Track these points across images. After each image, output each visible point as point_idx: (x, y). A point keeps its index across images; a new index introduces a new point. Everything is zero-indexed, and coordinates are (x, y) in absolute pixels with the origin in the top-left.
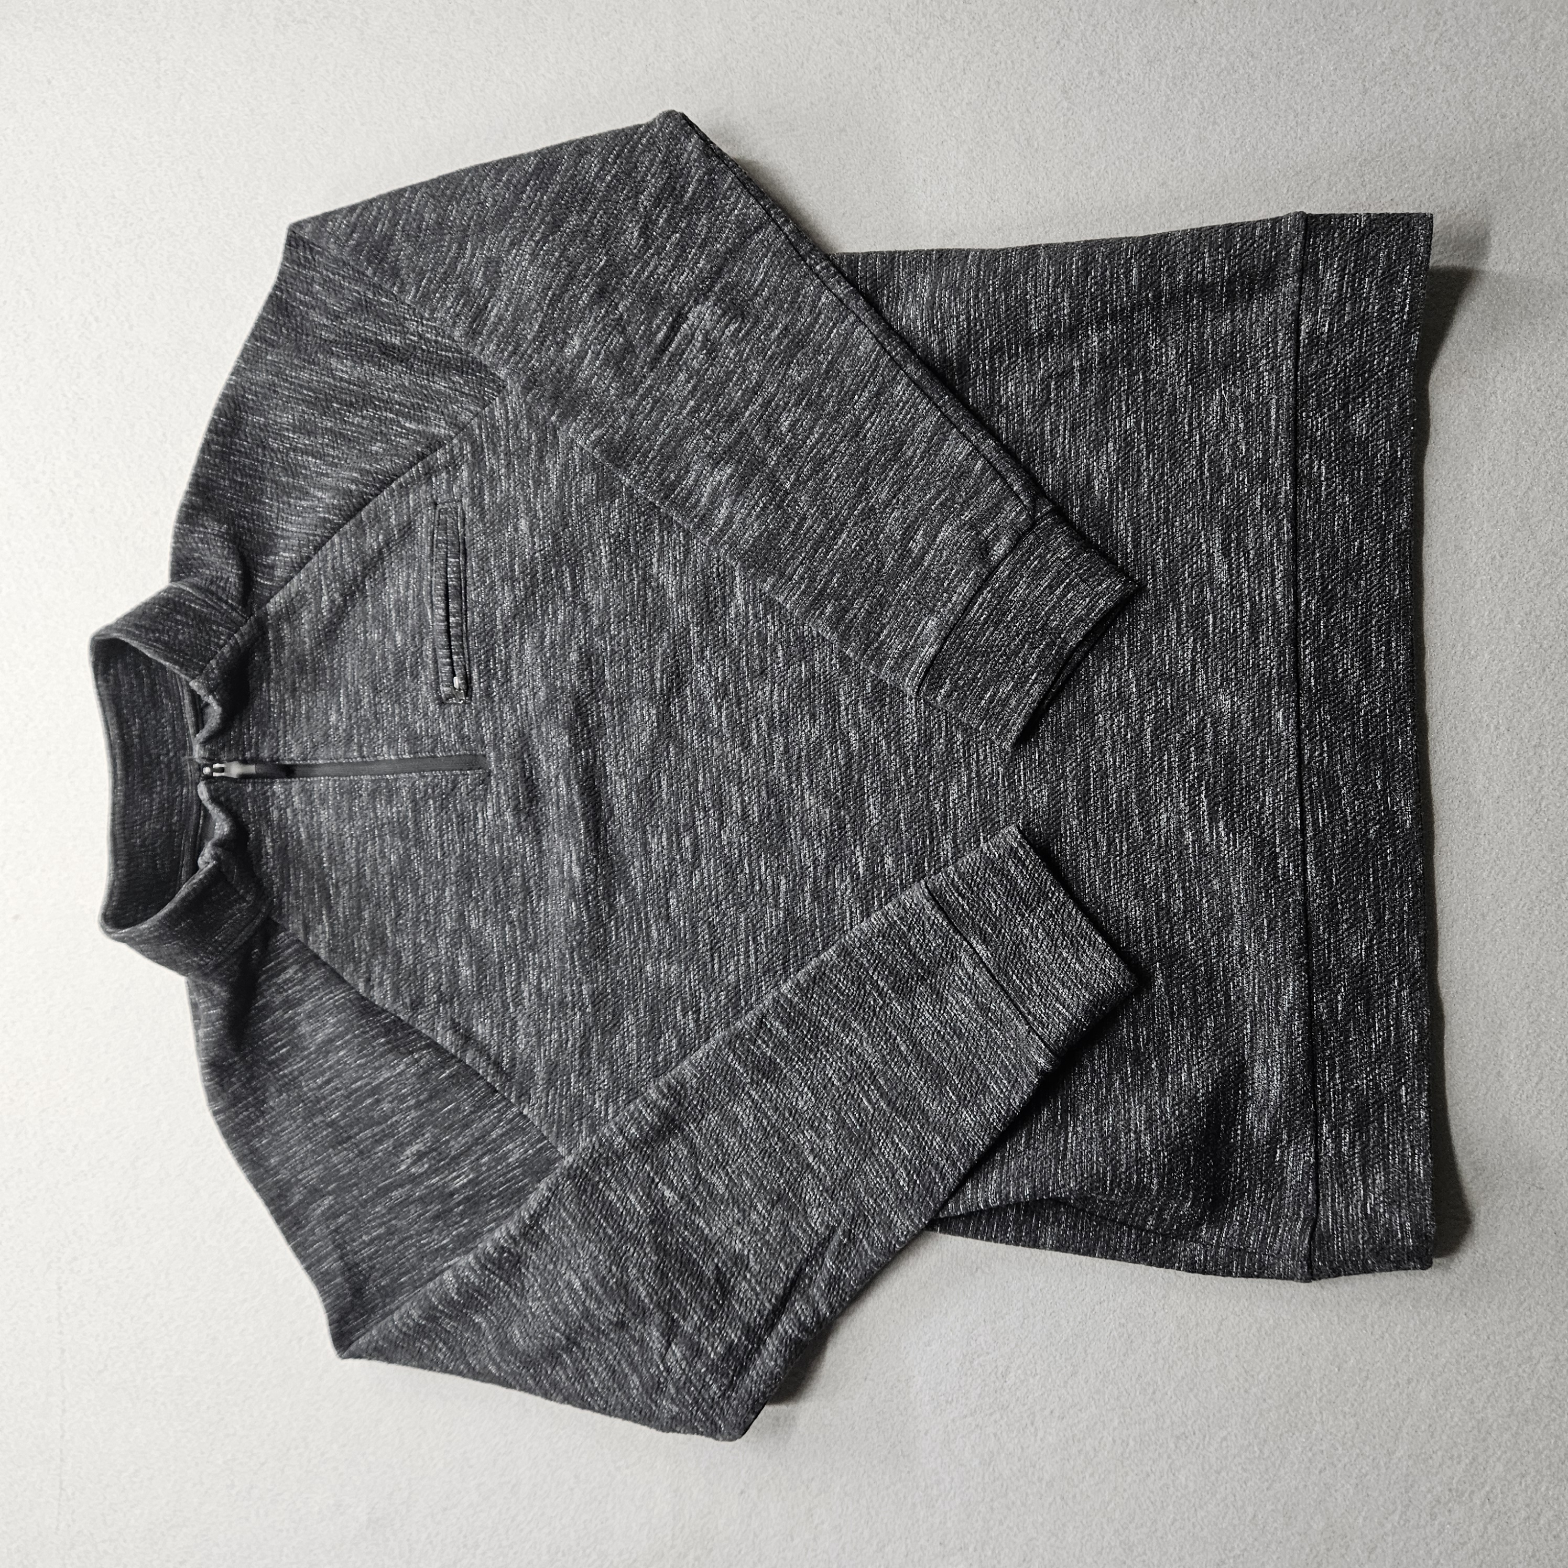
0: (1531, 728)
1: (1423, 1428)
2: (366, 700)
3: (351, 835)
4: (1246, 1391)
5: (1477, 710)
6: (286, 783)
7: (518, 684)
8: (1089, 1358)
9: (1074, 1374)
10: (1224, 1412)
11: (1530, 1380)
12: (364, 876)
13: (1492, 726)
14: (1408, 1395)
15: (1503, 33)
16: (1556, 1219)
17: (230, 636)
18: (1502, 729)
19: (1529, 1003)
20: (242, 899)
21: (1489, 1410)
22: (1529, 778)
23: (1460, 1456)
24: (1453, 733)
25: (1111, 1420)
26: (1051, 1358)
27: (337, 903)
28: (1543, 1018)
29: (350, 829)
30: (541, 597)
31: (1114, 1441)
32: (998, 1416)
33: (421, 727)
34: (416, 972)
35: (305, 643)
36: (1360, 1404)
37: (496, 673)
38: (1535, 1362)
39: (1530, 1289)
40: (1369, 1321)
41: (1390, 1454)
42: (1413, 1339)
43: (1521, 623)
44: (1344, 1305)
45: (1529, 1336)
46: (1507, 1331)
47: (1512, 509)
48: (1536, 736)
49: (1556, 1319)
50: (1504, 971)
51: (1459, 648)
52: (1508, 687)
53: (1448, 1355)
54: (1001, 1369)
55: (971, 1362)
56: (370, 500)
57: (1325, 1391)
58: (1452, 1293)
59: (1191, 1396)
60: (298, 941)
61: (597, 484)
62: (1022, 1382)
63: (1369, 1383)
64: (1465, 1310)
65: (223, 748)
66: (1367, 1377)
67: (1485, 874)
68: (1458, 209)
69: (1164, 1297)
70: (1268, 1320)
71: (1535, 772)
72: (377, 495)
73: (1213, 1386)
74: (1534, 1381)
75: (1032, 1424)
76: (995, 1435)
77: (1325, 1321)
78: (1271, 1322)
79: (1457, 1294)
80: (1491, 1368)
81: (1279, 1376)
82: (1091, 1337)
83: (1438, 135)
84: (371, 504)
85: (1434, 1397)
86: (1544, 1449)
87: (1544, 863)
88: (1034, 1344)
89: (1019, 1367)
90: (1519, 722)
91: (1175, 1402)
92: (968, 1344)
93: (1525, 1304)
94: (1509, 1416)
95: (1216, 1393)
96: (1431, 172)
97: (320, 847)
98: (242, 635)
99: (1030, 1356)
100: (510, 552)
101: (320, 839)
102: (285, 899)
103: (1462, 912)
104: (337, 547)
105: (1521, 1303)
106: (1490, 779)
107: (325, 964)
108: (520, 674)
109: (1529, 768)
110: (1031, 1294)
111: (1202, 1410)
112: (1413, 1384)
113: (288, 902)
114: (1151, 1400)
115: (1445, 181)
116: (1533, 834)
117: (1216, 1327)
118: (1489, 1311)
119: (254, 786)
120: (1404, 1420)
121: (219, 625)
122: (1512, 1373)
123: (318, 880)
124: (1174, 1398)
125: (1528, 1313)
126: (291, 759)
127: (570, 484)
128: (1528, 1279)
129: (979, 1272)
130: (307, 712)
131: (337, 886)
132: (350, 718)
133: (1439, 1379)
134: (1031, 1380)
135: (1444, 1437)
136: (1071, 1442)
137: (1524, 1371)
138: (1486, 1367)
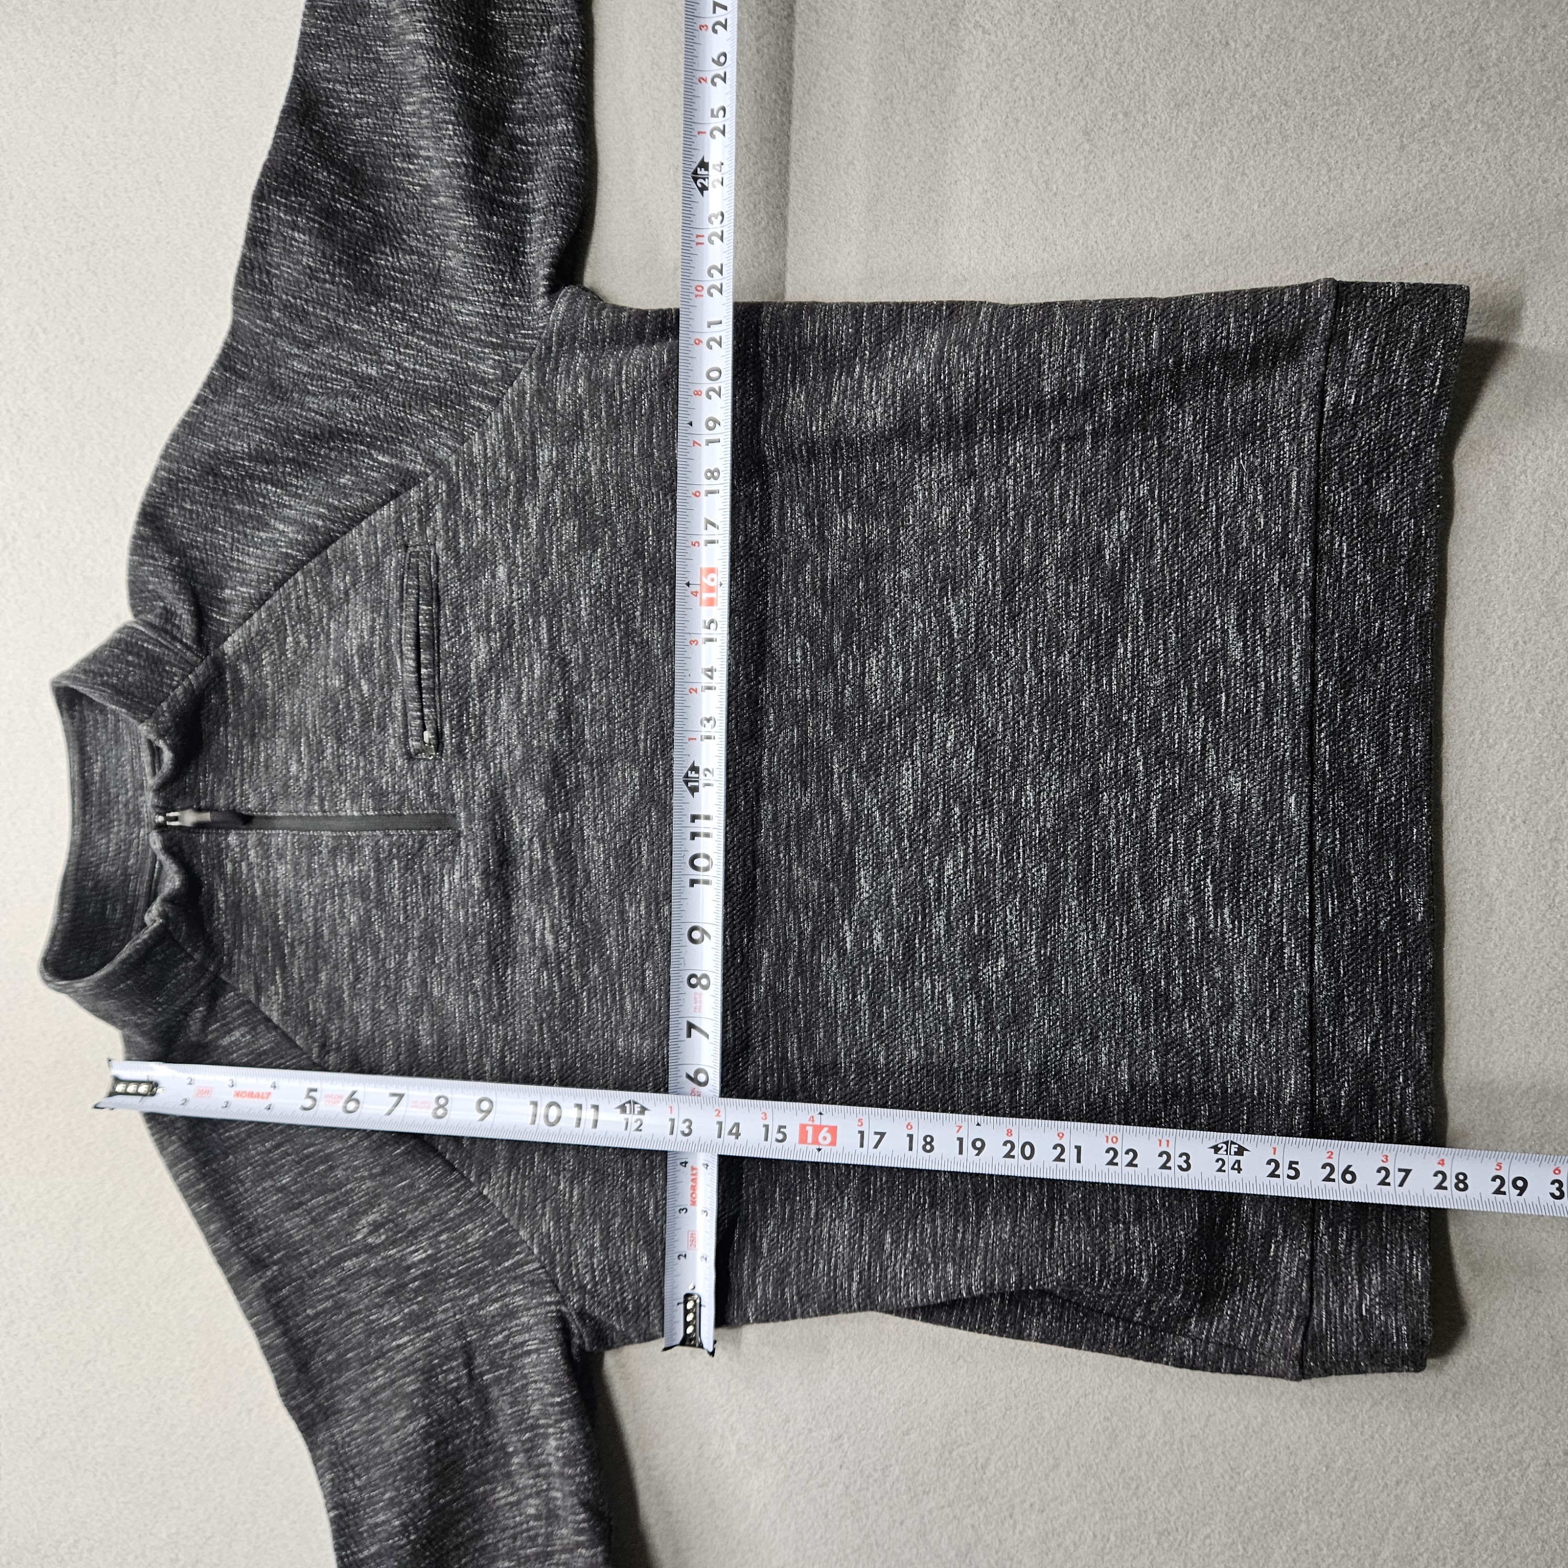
0: (1548, 821)
1: (1410, 1529)
2: (329, 751)
3: (309, 893)
4: (1231, 1489)
5: (1493, 801)
6: (243, 835)
7: (492, 741)
8: (1072, 1452)
9: (1056, 1466)
10: (1208, 1510)
11: (1520, 1484)
12: (322, 937)
13: (1508, 818)
14: (1396, 1497)
15: (1549, 93)
16: (1553, 1323)
17: (184, 677)
18: (1518, 821)
19: (1535, 1103)
20: (190, 957)
21: (1477, 1512)
22: (1543, 873)
23: (1445, 1559)
24: (1468, 823)
25: (1093, 1515)
26: (1033, 1451)
27: (292, 963)
28: (1548, 1119)
29: (308, 887)
30: (517, 649)
31: (1095, 1536)
32: (976, 1507)
33: (387, 782)
34: (374, 1039)
36: (1348, 1505)
37: (469, 729)
38: (1525, 1465)
39: (1524, 1393)
40: (1359, 1421)
41: (1375, 1554)
42: (1403, 1440)
43: (1542, 712)
44: (1335, 1403)
45: (1520, 1440)
46: (1499, 1434)
47: (1538, 594)
48: (1553, 829)
49: (1549, 1423)
50: (1511, 1069)
51: (1478, 735)
52: (1526, 777)
53: (1438, 1457)
54: (981, 1461)
55: (950, 1452)
56: (337, 538)
57: (1312, 1490)
58: (1444, 1396)
59: (1176, 1493)
60: (249, 1002)
61: (579, 531)
62: (1002, 1474)
63: (1357, 1484)
64: (1457, 1412)
65: (177, 796)
66: (1355, 1478)
67: (1495, 970)
68: (1495, 277)
69: (1151, 1391)
70: (1256, 1418)
71: (1550, 867)
72: (345, 533)
73: (1198, 1483)
74: (1523, 1486)
75: (1011, 1516)
76: (973, 1526)
77: (1315, 1419)
78: (1259, 1419)
79: (1449, 1396)
80: (1480, 1471)
81: (1266, 1474)
82: (1074, 1430)
83: (1477, 198)
84: (338, 543)
85: (1422, 1499)
86: (1531, 1552)
87: (1556, 960)
88: (1016, 1437)
89: (1000, 1459)
90: (1536, 814)
91: (1159, 1498)
92: (948, 1434)
93: (1518, 1409)
94: (1497, 1519)
95: (1201, 1489)
96: (1467, 238)
97: (276, 904)
98: (197, 676)
99: (1011, 1448)
100: (486, 600)
101: (276, 896)
102: (236, 957)
103: (1470, 1008)
104: (301, 586)
105: (1514, 1406)
106: (1504, 872)
107: (276, 1027)
108: (494, 730)
109: (1544, 862)
110: (1014, 1385)
111: (1186, 1506)
112: (1402, 1485)
113: (239, 960)
114: (1134, 1494)
115: (1482, 247)
116: (1546, 930)
117: (1203, 1422)
118: (1481, 1414)
119: (207, 838)
120: (1390, 1523)
121: (172, 665)
122: (1501, 1477)
123: (272, 939)
124: (1158, 1494)
125: (1520, 1417)
126: (249, 810)
127: (551, 530)
128: (1522, 1383)
129: (961, 1362)
130: (266, 760)
131: (292, 946)
132: (311, 770)
133: (1428, 1482)
134: (1012, 1472)
135: (1431, 1539)
136: (1050, 1536)
137: (1513, 1475)
138: (1476, 1470)
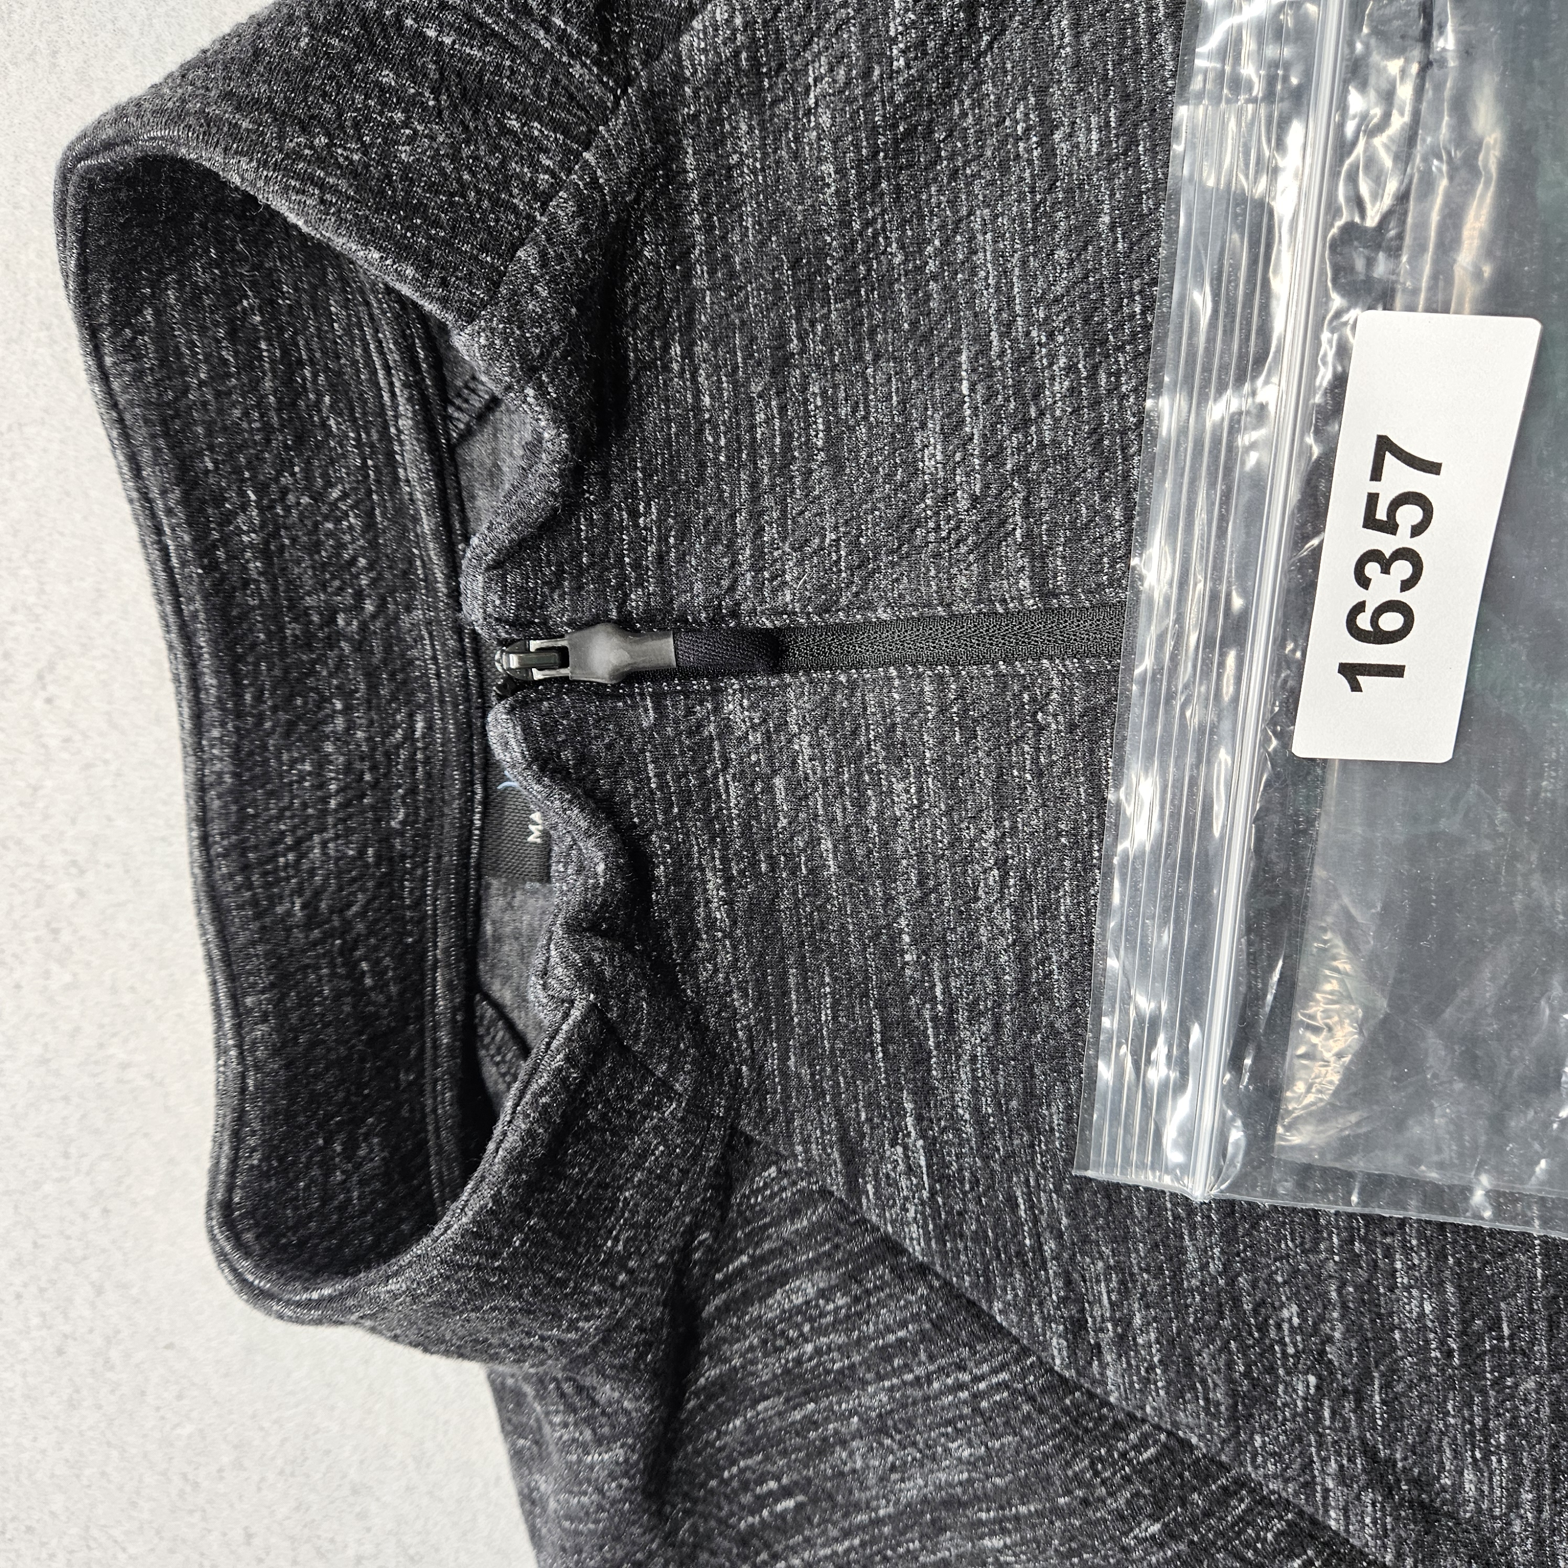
2: (1061, 386)
3: (1002, 864)
6: (769, 692)
12: (1046, 994)
17: (569, 159)
20: (664, 1088)
27: (950, 1078)
29: (998, 843)
34: (1236, 1302)
35: (819, 182)
60: (825, 1193)
97: (889, 900)
98: (606, 154)
101: (889, 876)
102: (772, 1064)
107: (922, 1270)
113: (784, 1073)
119: (659, 708)
121: (527, 113)
123: (881, 1006)
126: (776, 612)
130: (832, 442)
131: (948, 1025)
132: (995, 457)
